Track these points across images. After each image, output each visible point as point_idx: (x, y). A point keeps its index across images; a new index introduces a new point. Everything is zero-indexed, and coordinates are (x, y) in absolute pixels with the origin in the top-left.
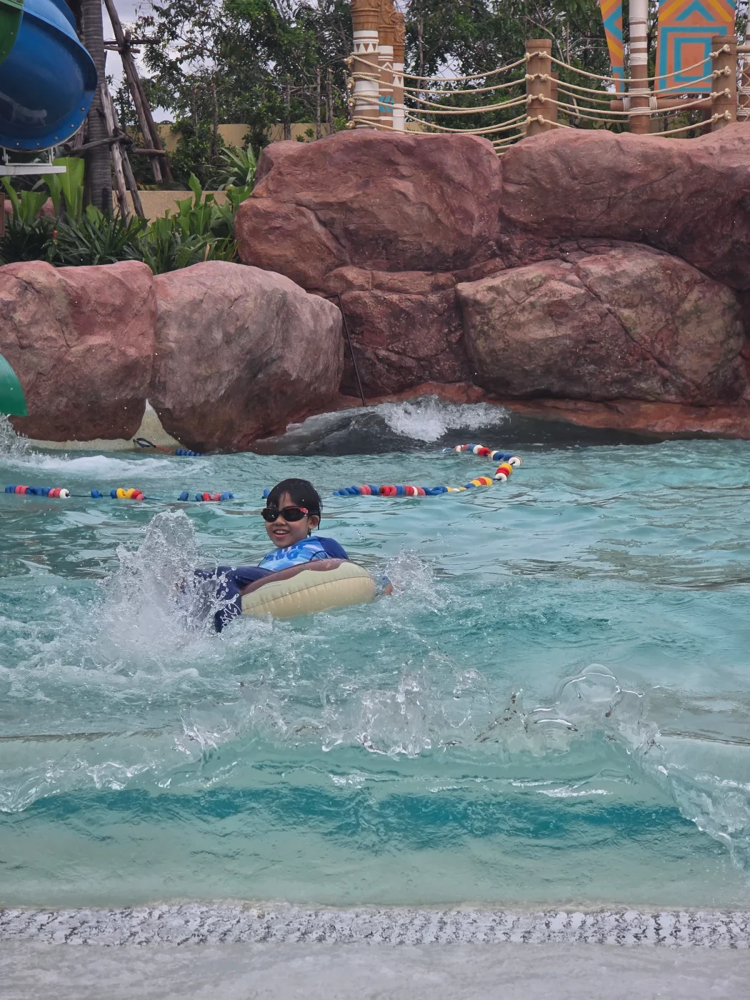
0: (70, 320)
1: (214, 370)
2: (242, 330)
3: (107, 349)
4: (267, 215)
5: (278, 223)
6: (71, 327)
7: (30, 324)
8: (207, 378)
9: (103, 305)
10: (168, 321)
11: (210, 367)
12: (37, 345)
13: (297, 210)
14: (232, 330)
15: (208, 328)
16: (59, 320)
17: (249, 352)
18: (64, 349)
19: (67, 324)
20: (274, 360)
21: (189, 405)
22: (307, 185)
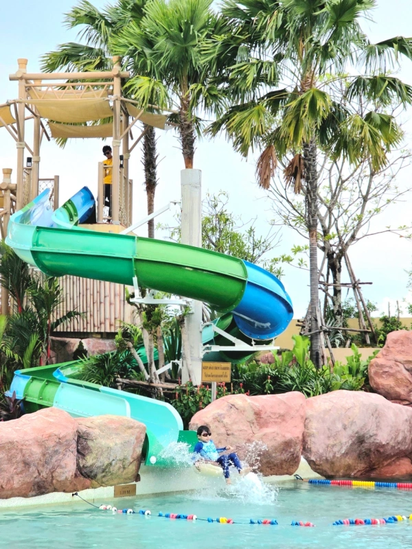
0: (255, 421)
1: (338, 441)
2: (353, 423)
3: (275, 435)
4: (382, 366)
5: (386, 369)
6: (256, 424)
7: (232, 425)
8: (333, 446)
9: (275, 414)
10: (312, 419)
11: (336, 440)
12: (236, 434)
13: (396, 364)
14: (346, 423)
15: (334, 422)
16: (249, 422)
17: (357, 433)
18: (251, 435)
19: (253, 423)
20: (371, 436)
21: (324, 458)
22: (400, 352)
